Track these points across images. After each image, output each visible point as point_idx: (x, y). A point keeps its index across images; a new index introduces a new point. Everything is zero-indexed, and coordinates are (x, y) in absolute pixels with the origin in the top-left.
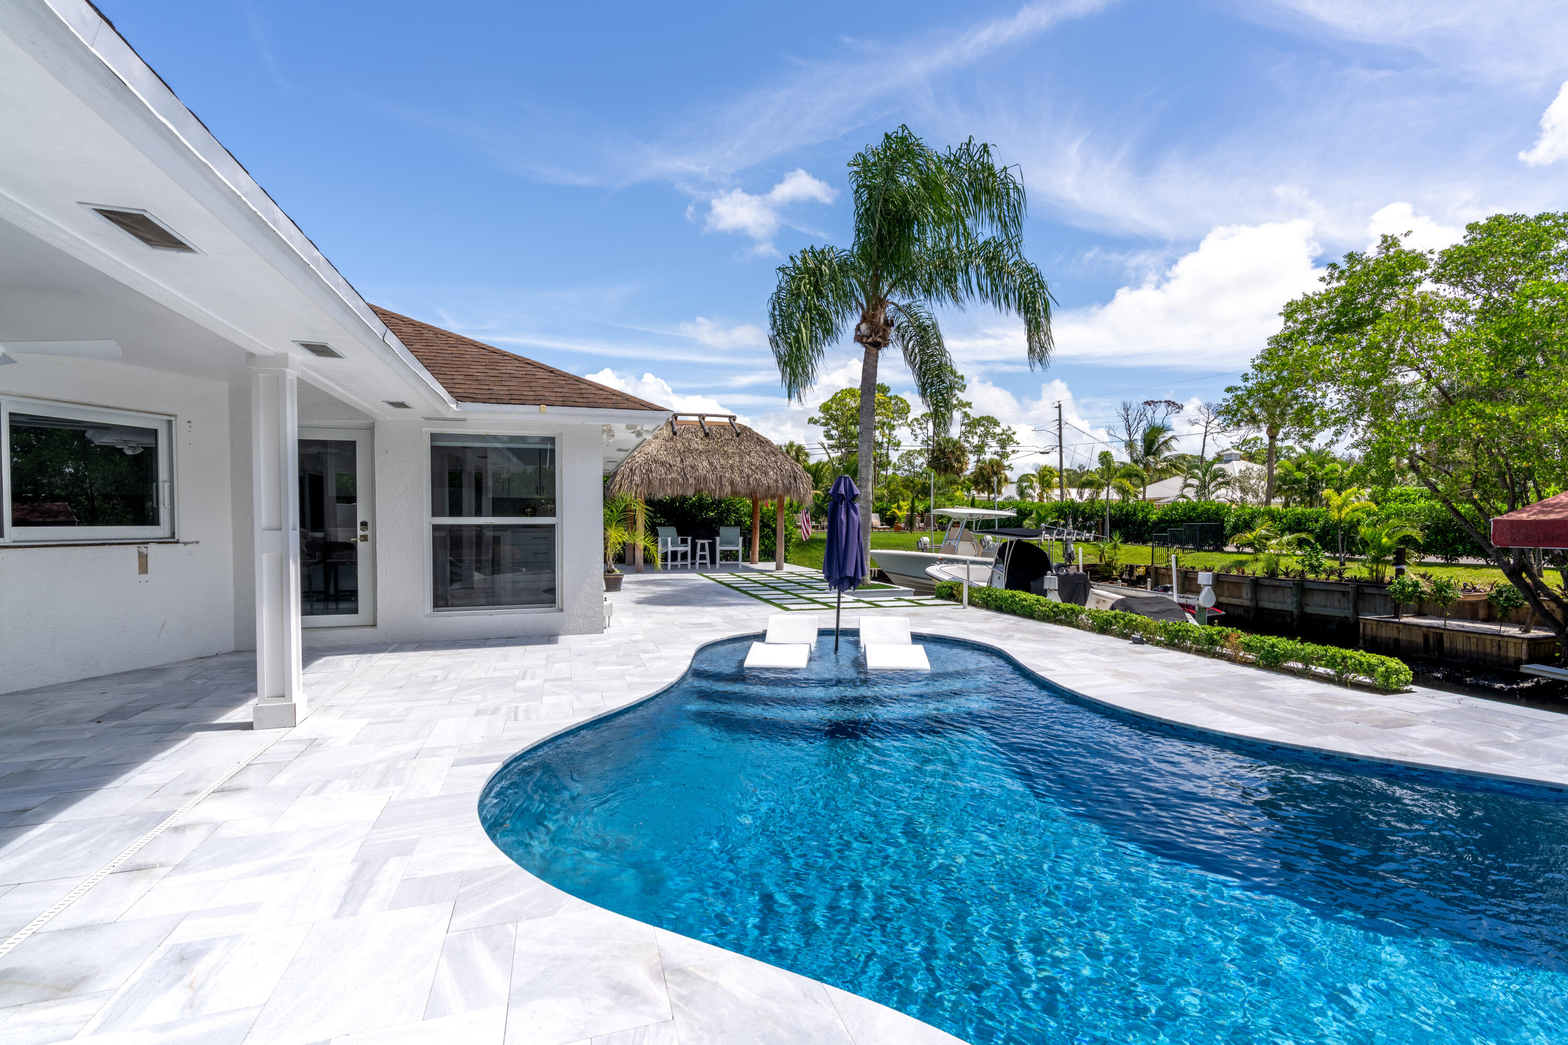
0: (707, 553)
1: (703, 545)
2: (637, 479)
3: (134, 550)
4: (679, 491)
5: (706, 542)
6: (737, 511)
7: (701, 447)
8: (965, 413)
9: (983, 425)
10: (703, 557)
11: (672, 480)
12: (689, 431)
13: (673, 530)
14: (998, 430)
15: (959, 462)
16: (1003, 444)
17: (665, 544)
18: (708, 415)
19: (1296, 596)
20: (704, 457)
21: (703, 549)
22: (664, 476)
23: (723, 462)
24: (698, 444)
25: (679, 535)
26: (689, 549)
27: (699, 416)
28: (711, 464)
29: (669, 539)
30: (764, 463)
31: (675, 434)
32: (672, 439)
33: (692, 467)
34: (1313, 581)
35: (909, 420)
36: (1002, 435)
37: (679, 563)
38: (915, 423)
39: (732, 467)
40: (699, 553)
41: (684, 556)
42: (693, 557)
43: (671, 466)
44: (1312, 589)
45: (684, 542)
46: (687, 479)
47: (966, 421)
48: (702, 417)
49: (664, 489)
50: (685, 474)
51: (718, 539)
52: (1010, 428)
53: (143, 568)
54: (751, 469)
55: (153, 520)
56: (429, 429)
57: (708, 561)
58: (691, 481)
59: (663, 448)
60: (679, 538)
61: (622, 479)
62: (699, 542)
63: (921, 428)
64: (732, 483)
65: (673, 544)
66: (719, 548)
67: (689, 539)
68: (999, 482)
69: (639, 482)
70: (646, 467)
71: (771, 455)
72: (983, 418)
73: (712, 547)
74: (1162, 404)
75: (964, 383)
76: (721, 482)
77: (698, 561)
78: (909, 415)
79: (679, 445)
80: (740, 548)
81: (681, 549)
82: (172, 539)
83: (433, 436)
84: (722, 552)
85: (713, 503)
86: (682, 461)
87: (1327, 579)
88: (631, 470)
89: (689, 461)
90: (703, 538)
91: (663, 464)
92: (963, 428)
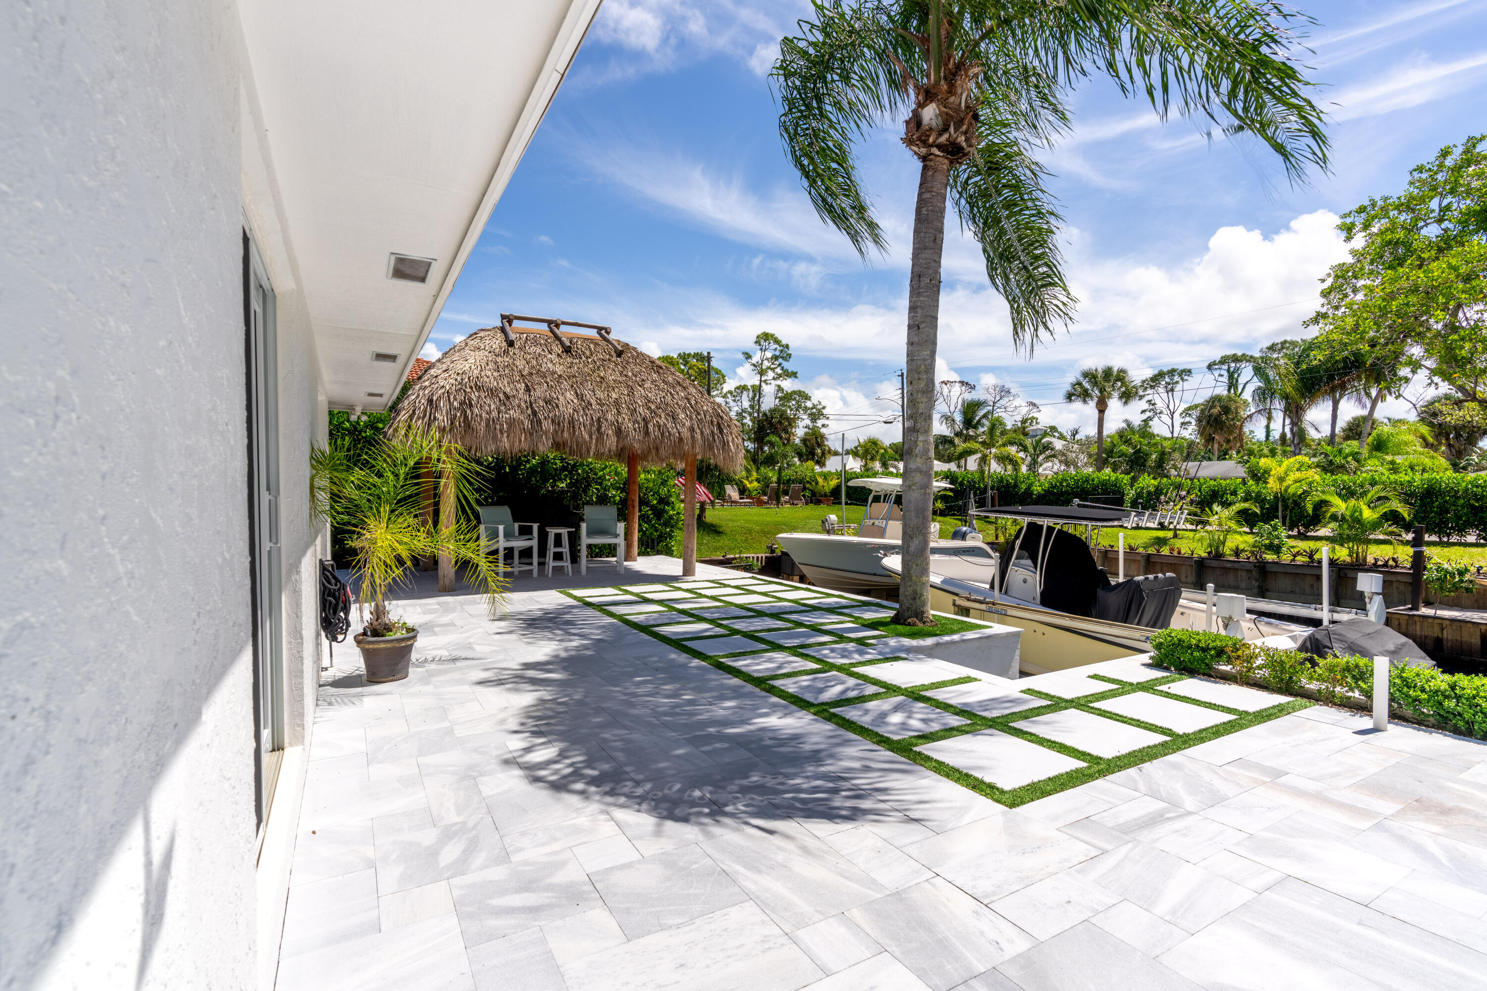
0: (565, 549)
1: (558, 537)
2: (442, 418)
4: (522, 443)
5: (564, 531)
6: (600, 481)
7: (559, 369)
8: (779, 386)
9: (795, 399)
10: (559, 557)
11: (512, 423)
12: (536, 343)
13: (505, 512)
14: (809, 404)
15: (787, 432)
16: (814, 417)
17: (494, 535)
18: (564, 323)
19: (1257, 580)
20: (565, 384)
21: (558, 542)
22: (494, 414)
23: (600, 395)
24: (555, 363)
25: (515, 520)
26: (534, 543)
27: (549, 322)
28: (580, 397)
29: (501, 528)
30: (669, 398)
31: (511, 344)
32: (506, 352)
33: (547, 402)
34: (1274, 563)
35: (725, 391)
36: (812, 409)
37: (517, 567)
38: (729, 395)
39: (617, 403)
40: (552, 549)
41: (526, 553)
42: (542, 553)
43: (507, 397)
44: (1276, 572)
45: (525, 532)
46: (539, 422)
47: (780, 395)
48: (553, 324)
49: (495, 438)
50: (535, 413)
51: (584, 526)
52: (820, 403)
54: (649, 408)
57: (567, 565)
58: (546, 425)
59: (491, 366)
60: (516, 525)
61: (411, 417)
62: (552, 532)
63: (734, 401)
64: (619, 432)
65: (508, 535)
66: (585, 540)
67: (535, 527)
68: (823, 454)
69: (446, 423)
70: (461, 397)
71: (678, 388)
72: (794, 392)
73: (574, 539)
74: (957, 384)
75: (789, 352)
77: (551, 563)
78: (724, 386)
79: (520, 363)
80: (620, 541)
81: (519, 544)
84: (589, 546)
85: (564, 468)
86: (528, 389)
87: (1293, 560)
88: (430, 401)
89: (540, 392)
90: (559, 527)
91: (492, 392)
92: (777, 400)
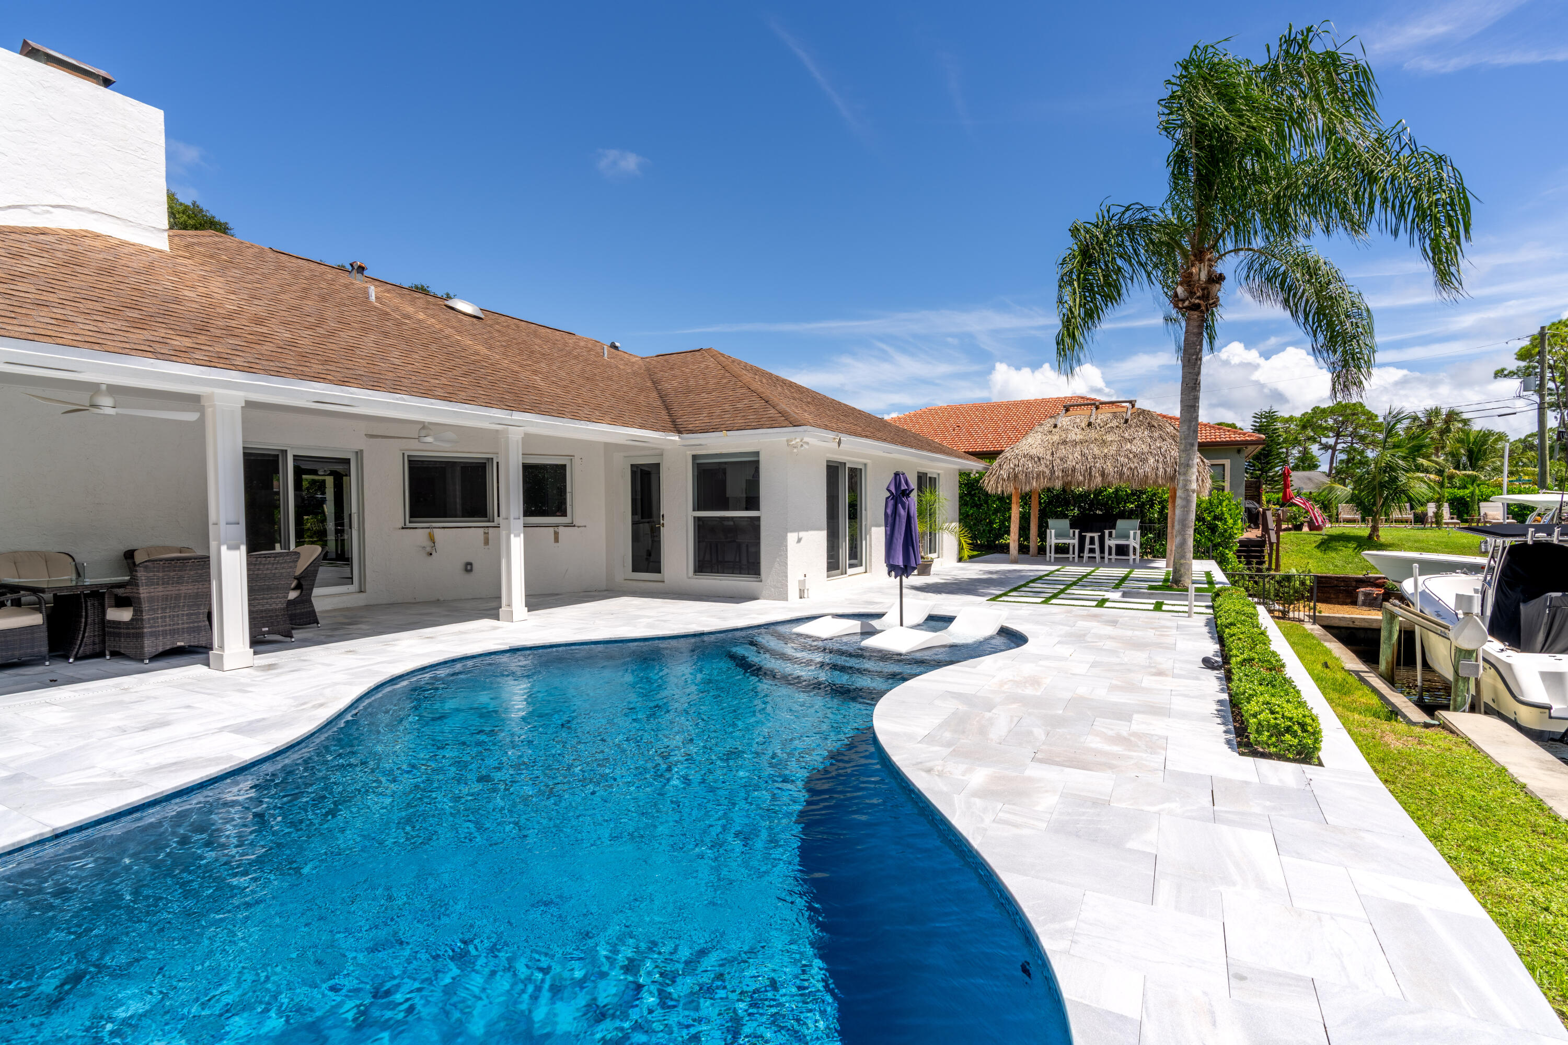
0: (1096, 546)
1: (1092, 539)
2: (1004, 474)
3: (552, 529)
5: (1096, 535)
7: (1078, 438)
10: (1092, 551)
12: (1073, 422)
13: (1065, 523)
20: (1077, 448)
21: (1092, 541)
23: (1096, 452)
24: (1077, 434)
26: (1076, 542)
28: (1083, 455)
37: (1064, 555)
40: (1087, 546)
41: (1071, 549)
42: (1081, 550)
45: (1071, 534)
46: (1054, 472)
51: (1108, 533)
53: (556, 540)
55: (564, 514)
56: (690, 453)
57: (1097, 554)
58: (1059, 473)
59: (1038, 442)
60: (1068, 531)
62: (1089, 535)
64: (1103, 474)
66: (1109, 542)
67: (1078, 531)
70: (1015, 462)
73: (1102, 541)
76: (1090, 473)
77: (1086, 554)
79: (1056, 437)
81: (1067, 542)
82: (571, 525)
83: (695, 457)
84: (1112, 546)
88: (1000, 465)
90: (1091, 531)
91: (1031, 457)
